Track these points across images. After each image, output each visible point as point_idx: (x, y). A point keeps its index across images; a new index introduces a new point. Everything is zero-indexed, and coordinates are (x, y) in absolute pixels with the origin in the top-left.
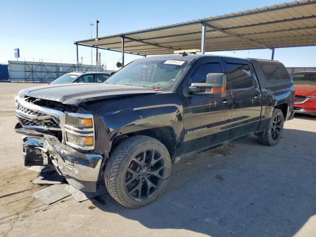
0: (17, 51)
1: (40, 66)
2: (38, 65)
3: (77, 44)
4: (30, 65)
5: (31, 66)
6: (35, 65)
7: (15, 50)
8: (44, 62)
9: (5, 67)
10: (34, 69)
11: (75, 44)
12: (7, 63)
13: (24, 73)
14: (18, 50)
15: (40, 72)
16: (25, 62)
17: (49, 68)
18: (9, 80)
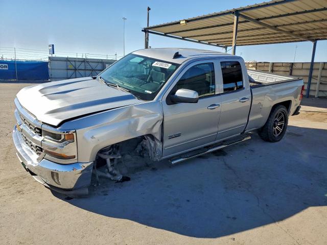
0: (51, 48)
1: (83, 63)
2: (82, 62)
3: (146, 31)
4: (72, 61)
5: (73, 63)
6: (78, 61)
7: (50, 46)
8: (89, 57)
9: (45, 64)
10: (77, 66)
11: (142, 31)
12: (47, 60)
13: (66, 71)
14: (53, 45)
15: (83, 70)
16: (67, 58)
17: (94, 65)
18: (49, 80)
